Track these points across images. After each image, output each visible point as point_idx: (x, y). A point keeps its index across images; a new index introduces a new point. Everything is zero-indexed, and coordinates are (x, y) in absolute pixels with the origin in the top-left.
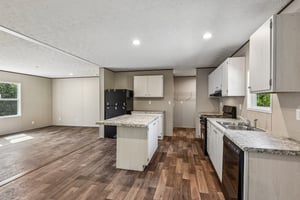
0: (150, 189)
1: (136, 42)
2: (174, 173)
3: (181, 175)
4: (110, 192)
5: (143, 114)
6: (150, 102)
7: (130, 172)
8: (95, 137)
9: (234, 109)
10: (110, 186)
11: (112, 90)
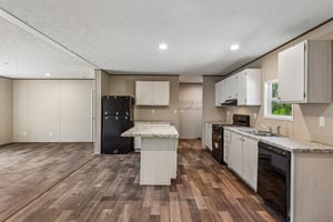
0: (189, 200)
1: (163, 47)
2: (202, 184)
3: (210, 184)
4: (150, 208)
5: (149, 125)
6: (153, 111)
7: (157, 187)
8: (88, 154)
9: (248, 117)
10: (147, 203)
11: (112, 97)
